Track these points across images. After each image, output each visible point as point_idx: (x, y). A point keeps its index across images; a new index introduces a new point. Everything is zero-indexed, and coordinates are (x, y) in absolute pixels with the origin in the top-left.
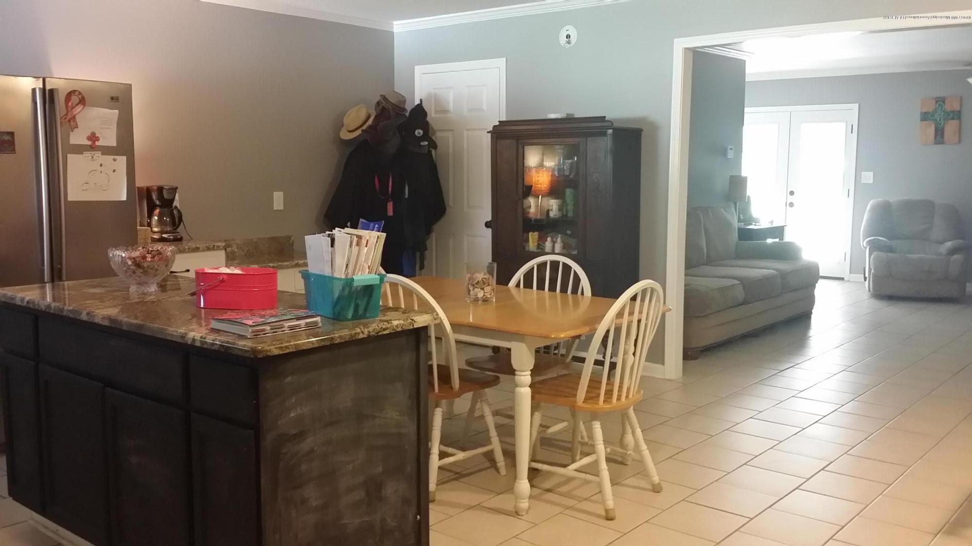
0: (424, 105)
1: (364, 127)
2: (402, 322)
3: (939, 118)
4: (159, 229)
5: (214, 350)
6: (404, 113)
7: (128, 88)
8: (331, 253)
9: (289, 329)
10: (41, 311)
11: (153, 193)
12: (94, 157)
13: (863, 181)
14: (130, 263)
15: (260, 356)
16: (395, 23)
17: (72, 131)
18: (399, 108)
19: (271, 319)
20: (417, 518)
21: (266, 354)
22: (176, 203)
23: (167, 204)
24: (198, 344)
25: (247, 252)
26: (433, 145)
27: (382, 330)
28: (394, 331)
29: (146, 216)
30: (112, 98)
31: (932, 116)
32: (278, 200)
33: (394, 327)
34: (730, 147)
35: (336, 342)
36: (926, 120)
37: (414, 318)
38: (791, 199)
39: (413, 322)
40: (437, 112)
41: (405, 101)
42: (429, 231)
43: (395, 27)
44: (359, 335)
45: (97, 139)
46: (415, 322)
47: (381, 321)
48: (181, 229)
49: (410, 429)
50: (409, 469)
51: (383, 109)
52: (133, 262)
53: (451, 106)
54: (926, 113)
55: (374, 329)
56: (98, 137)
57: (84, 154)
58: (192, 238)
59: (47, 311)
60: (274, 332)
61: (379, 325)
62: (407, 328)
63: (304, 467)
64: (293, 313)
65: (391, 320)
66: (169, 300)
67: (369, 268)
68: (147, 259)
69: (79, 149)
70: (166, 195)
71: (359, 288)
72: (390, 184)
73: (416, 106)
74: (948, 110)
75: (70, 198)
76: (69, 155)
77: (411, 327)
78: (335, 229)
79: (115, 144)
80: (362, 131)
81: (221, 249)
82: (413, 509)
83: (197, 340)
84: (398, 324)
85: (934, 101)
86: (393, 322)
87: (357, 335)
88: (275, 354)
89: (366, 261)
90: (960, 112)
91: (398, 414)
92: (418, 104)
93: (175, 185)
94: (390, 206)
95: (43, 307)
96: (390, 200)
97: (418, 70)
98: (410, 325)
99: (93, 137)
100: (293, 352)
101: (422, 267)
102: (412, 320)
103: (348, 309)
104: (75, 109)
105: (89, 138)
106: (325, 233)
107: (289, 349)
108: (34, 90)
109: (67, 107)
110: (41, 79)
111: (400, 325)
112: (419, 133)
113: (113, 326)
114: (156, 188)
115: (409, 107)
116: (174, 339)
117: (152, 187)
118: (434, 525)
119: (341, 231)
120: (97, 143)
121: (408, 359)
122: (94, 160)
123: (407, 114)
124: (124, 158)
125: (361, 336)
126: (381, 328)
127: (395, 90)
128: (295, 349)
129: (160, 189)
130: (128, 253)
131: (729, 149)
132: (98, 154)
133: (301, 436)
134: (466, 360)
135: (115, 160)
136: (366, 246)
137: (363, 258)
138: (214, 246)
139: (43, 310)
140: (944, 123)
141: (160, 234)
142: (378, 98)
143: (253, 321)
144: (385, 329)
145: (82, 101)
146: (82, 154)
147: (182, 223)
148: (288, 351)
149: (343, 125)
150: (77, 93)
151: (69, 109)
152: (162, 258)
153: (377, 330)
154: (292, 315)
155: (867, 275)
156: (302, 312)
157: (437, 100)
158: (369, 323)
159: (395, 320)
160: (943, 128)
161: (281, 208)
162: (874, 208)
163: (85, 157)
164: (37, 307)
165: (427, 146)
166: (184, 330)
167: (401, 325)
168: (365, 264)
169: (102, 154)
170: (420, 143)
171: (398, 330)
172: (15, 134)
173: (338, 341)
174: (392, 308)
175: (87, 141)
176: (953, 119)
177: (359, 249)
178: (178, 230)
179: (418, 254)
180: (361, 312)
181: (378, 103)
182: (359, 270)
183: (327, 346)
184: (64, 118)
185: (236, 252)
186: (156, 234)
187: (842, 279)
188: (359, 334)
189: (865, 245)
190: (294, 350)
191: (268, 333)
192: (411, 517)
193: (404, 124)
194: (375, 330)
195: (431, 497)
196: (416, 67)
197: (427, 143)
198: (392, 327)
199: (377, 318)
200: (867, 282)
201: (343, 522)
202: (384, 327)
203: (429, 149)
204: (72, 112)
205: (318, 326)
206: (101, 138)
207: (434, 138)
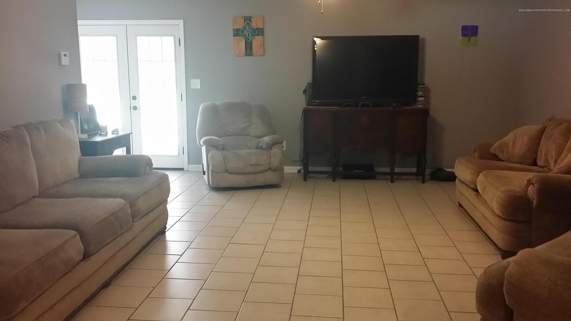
3: (247, 33)
13: (193, 87)
31: (242, 32)
34: (63, 53)
36: (237, 36)
38: (134, 103)
54: (237, 30)
74: (255, 27)
85: (243, 20)
90: (263, 29)
131: (63, 56)
140: (252, 38)
155: (205, 170)
160: (252, 42)
162: (205, 111)
176: (258, 35)
187: (182, 169)
189: (201, 143)
200: (206, 177)
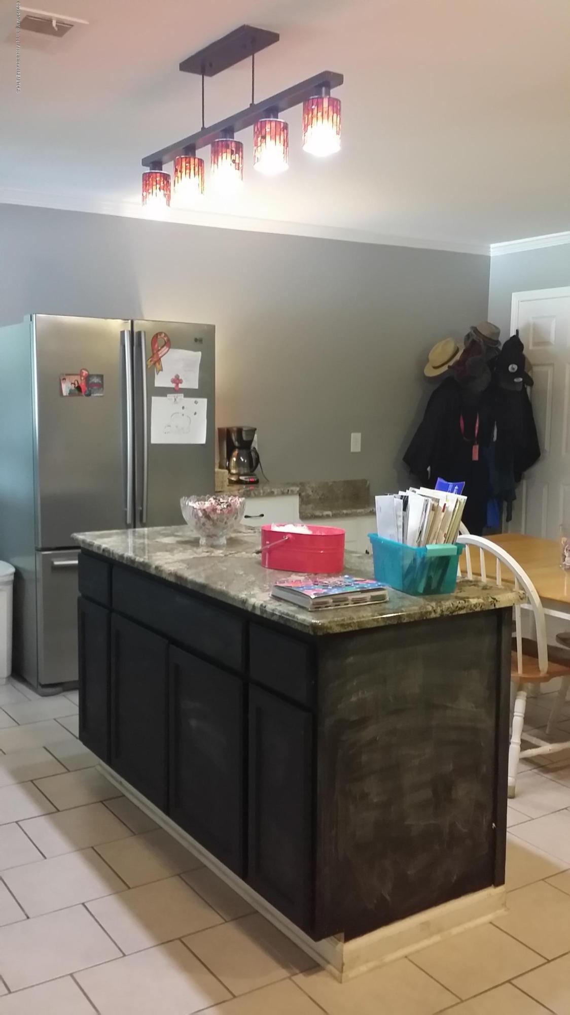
0: (521, 336)
1: (451, 363)
2: (481, 601)
4: (237, 471)
5: (274, 622)
6: (497, 346)
7: (211, 330)
8: (403, 517)
9: (353, 602)
10: (115, 560)
11: (233, 435)
12: (177, 399)
14: (200, 514)
15: (320, 633)
16: (492, 246)
17: (157, 374)
18: (491, 342)
19: (333, 591)
20: (492, 825)
21: (326, 631)
22: (255, 444)
23: (246, 445)
24: (258, 612)
25: (322, 495)
26: (529, 381)
27: (457, 609)
28: (472, 611)
29: (225, 456)
30: (196, 340)
32: (356, 442)
33: (472, 606)
35: (405, 621)
37: (497, 597)
39: (495, 601)
40: (535, 344)
41: (498, 334)
42: (519, 478)
43: (491, 250)
44: (430, 614)
45: (181, 382)
46: (497, 601)
47: (457, 598)
48: (258, 471)
49: (487, 723)
50: (484, 769)
51: (474, 342)
52: (203, 514)
53: (552, 338)
55: (448, 608)
56: (181, 380)
57: (168, 397)
58: (268, 481)
59: (121, 561)
60: (336, 605)
61: (454, 603)
62: (487, 608)
63: (364, 758)
64: (358, 584)
65: (468, 598)
66: (236, 555)
67: (445, 536)
68: (217, 511)
69: (163, 392)
70: (245, 437)
71: (433, 559)
72: (477, 425)
73: (511, 338)
75: (154, 441)
76: (153, 398)
77: (493, 608)
78: (409, 489)
79: (197, 387)
80: (449, 367)
81: (296, 494)
82: (488, 816)
83: (257, 607)
84: (476, 603)
86: (471, 600)
87: (428, 614)
88: (336, 632)
89: (442, 528)
91: (473, 705)
92: (514, 336)
93: (254, 426)
94: (476, 449)
95: (116, 556)
96: (476, 442)
97: (516, 297)
98: (491, 604)
99: (177, 380)
100: (356, 631)
101: (509, 519)
102: (493, 598)
103: (420, 582)
104: (160, 352)
105: (173, 381)
106: (398, 493)
107: (351, 627)
108: (123, 333)
109: (153, 350)
110: (130, 321)
111: (479, 604)
112: (513, 369)
113: (179, 583)
114: (235, 429)
115: (503, 339)
116: (235, 604)
117: (232, 428)
118: (512, 826)
119: (415, 492)
120: (180, 386)
121: (487, 643)
122: (177, 403)
123: (501, 348)
124: (205, 400)
125: (433, 615)
126: (457, 607)
127: (489, 321)
128: (358, 626)
129: (240, 431)
130: (199, 504)
132: (181, 396)
133: (362, 723)
134: (557, 636)
135: (196, 402)
136: (443, 511)
137: (439, 524)
138: (288, 491)
139: (117, 559)
141: (237, 476)
142: (468, 331)
143: (315, 592)
144: (461, 609)
145: (168, 344)
146: (166, 396)
147: (259, 466)
148: (350, 629)
149: (427, 360)
150: (163, 335)
151: (155, 352)
152: (231, 510)
153: (452, 609)
154: (357, 586)
156: (368, 583)
157: (536, 329)
158: (442, 599)
159: (474, 598)
161: (359, 450)
163: (169, 399)
164: (111, 556)
165: (522, 383)
166: (246, 595)
167: (481, 605)
168: (441, 532)
169: (185, 396)
170: (513, 379)
171: (476, 610)
172: (104, 376)
173: (406, 620)
174: (471, 582)
175: (171, 383)
177: (435, 514)
178: (256, 472)
179: (505, 504)
180: (434, 584)
181: (468, 336)
182: (434, 539)
183: (394, 625)
184: (150, 360)
185: (310, 495)
186: (234, 476)
188: (430, 612)
190: (357, 628)
191: (330, 606)
192: (485, 824)
193: (497, 359)
194: (450, 609)
195: (509, 793)
196: (513, 294)
197: (521, 379)
198: (469, 607)
199: (452, 594)
201: (406, 823)
202: (460, 606)
203: (524, 386)
204: (158, 355)
205: (385, 601)
206: (184, 381)
207: (530, 374)
